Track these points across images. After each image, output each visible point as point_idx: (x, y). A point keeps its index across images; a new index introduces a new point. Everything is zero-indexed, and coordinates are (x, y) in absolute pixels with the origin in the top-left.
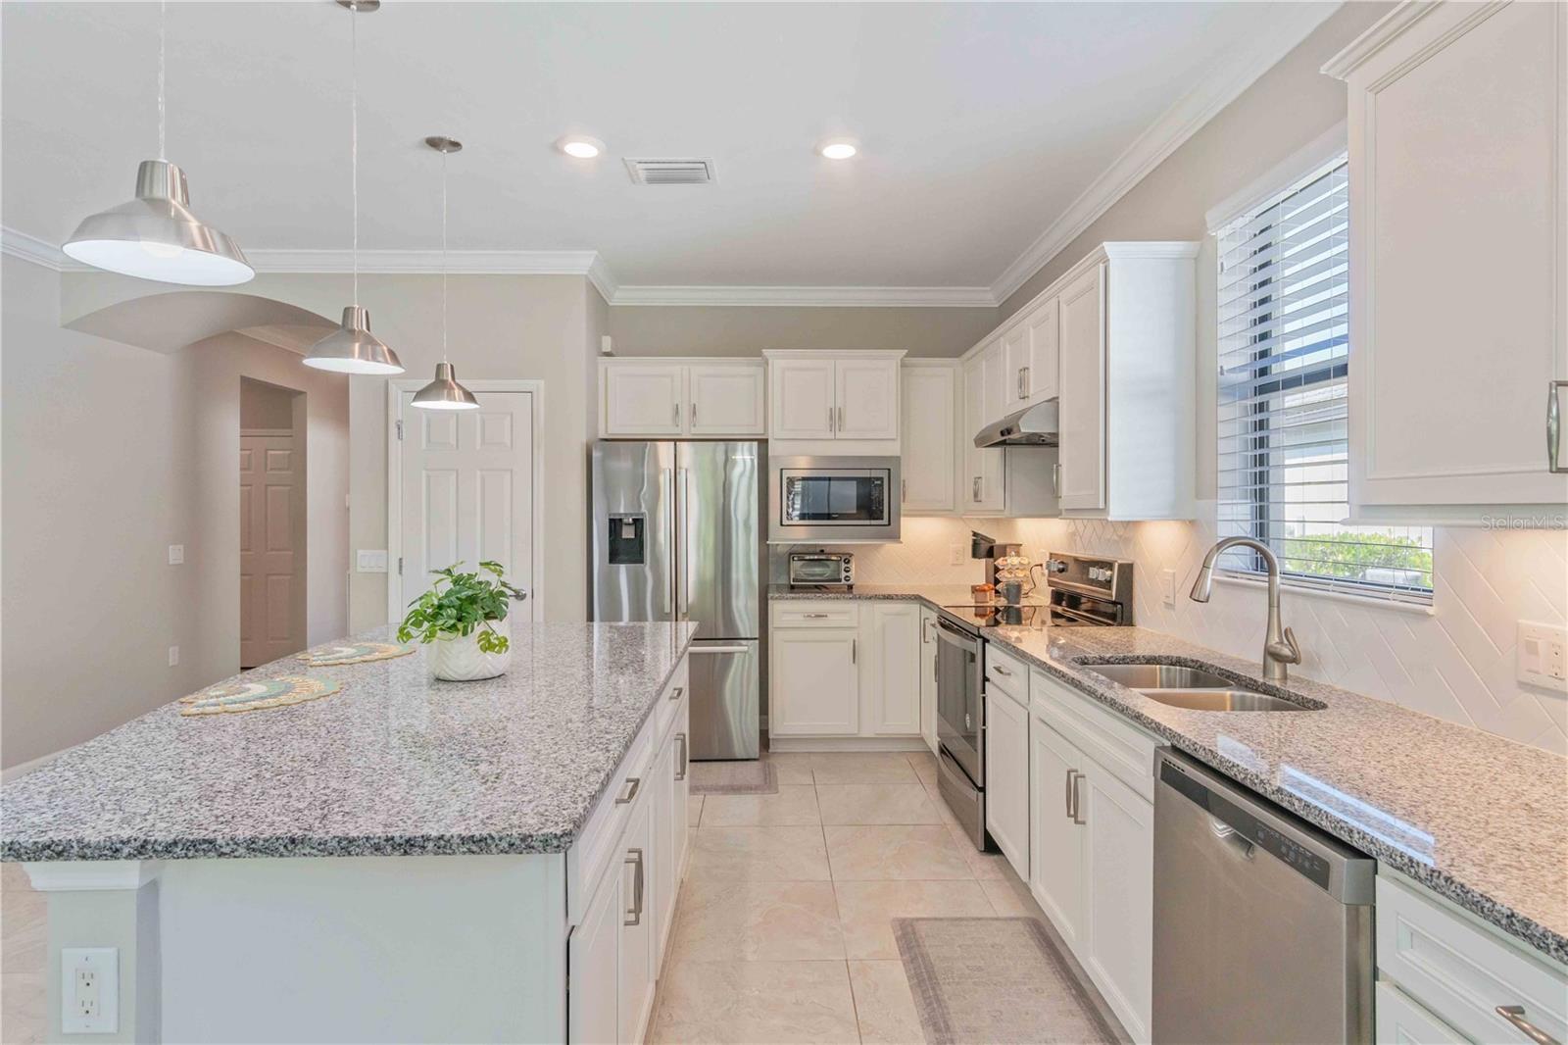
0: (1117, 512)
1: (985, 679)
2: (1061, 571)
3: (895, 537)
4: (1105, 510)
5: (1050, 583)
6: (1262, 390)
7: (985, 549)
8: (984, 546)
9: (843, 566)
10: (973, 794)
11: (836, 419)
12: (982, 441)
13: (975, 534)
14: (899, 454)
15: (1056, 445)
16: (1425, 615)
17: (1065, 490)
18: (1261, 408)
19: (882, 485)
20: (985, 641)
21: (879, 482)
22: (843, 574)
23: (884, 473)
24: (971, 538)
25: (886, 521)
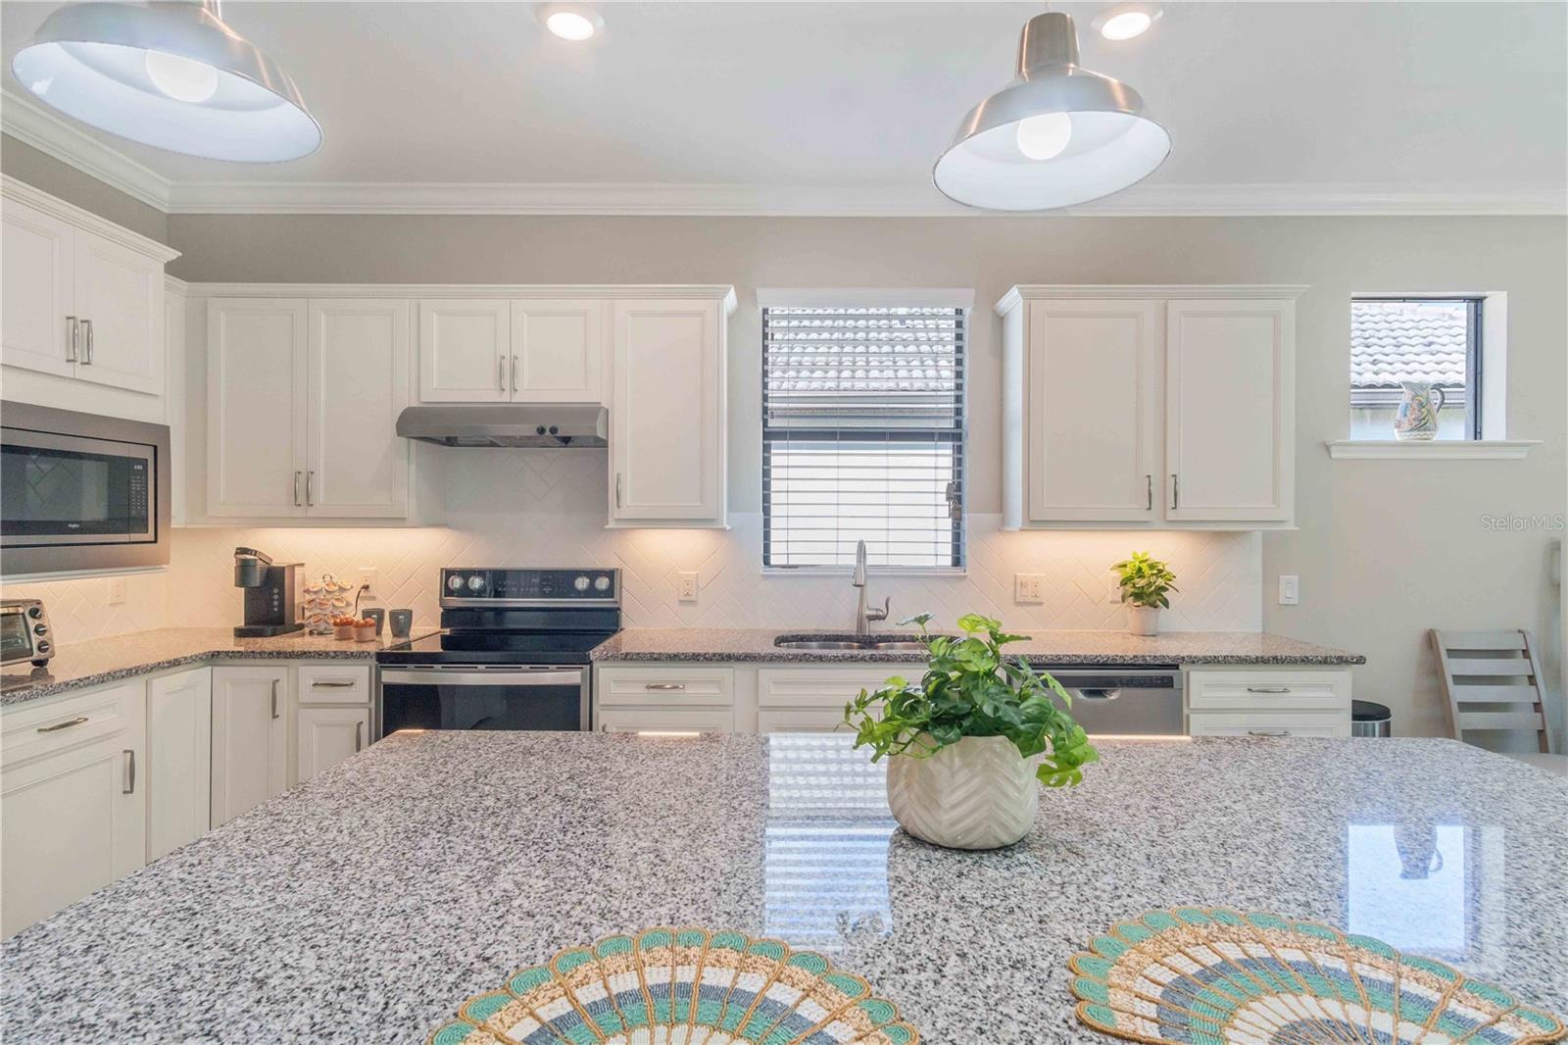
3: (160, 563)
7: (261, 573)
8: (260, 568)
9: (33, 623)
11: (79, 337)
14: (157, 420)
17: (628, 500)
19: (145, 472)
21: (140, 467)
22: (36, 640)
23: (148, 454)
24: (231, 563)
25: (150, 536)
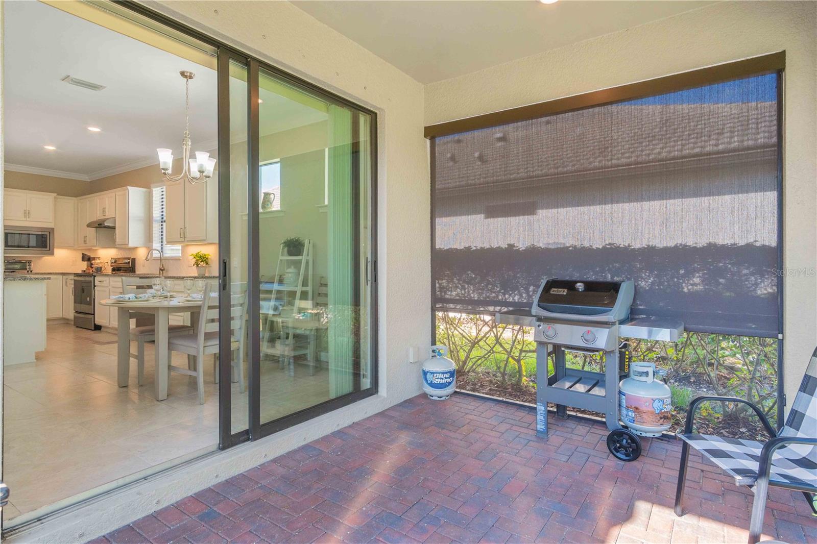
0: (131, 245)
1: (95, 286)
2: (115, 262)
3: (52, 254)
4: (128, 244)
5: (111, 266)
6: (162, 222)
7: (86, 258)
8: (87, 258)
9: (28, 264)
10: (91, 316)
11: (27, 214)
12: (89, 225)
13: (83, 254)
14: (53, 227)
15: (115, 229)
16: (180, 259)
17: (117, 240)
18: (162, 225)
19: (47, 237)
20: (95, 276)
21: (45, 236)
22: (28, 267)
23: (48, 234)
24: (81, 255)
25: (48, 249)
